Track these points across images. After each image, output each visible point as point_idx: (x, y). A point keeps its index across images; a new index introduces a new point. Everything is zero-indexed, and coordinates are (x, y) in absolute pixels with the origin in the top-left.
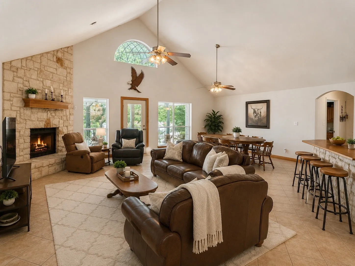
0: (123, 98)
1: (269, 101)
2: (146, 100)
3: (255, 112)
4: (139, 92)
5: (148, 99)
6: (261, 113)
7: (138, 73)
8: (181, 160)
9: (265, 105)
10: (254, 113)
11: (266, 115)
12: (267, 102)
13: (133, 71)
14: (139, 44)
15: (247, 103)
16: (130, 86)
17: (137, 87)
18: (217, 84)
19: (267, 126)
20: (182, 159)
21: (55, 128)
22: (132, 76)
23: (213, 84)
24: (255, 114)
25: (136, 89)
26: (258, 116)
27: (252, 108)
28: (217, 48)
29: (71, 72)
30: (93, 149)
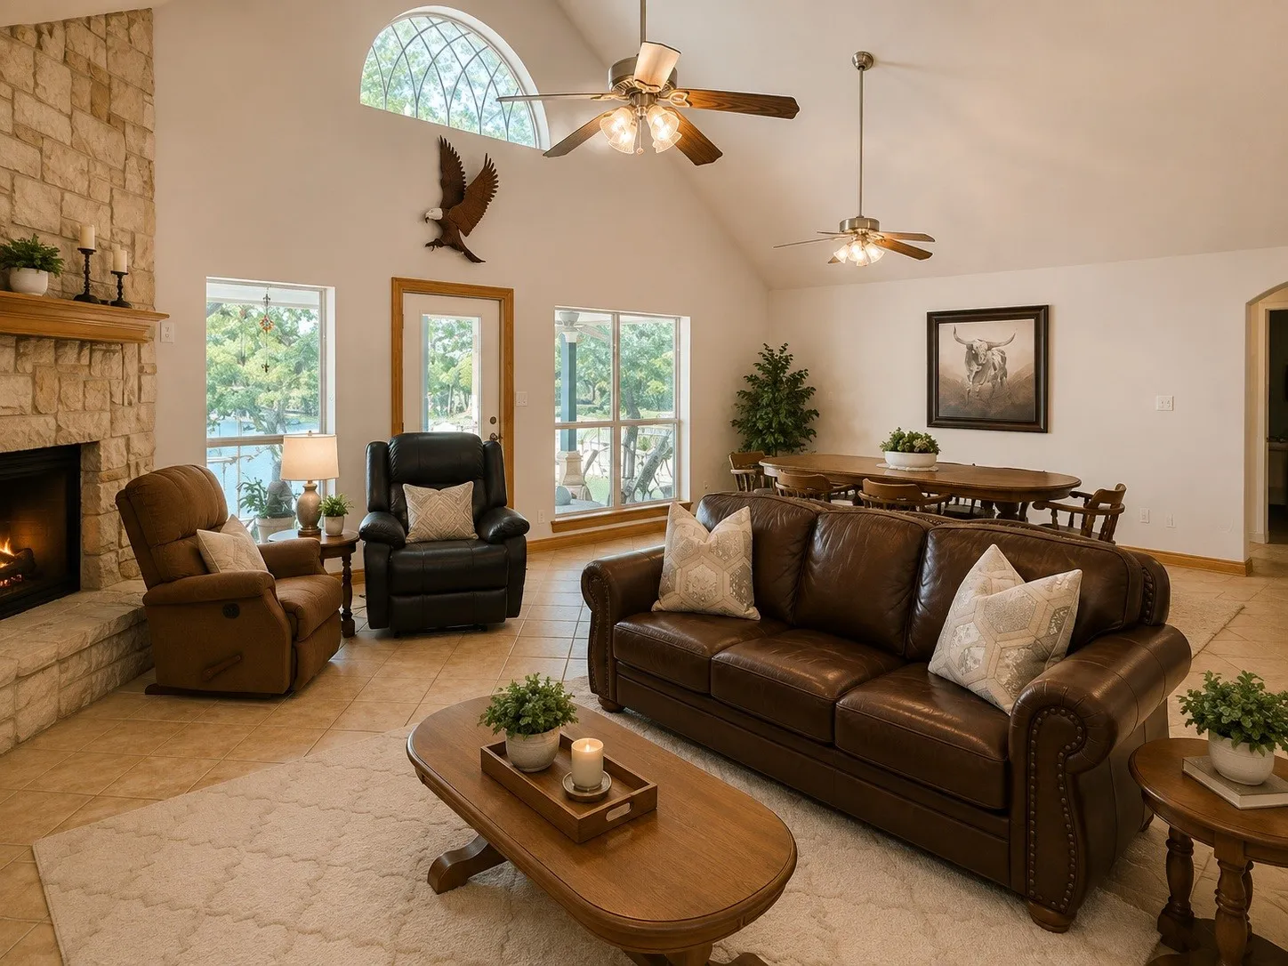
0: (401, 286)
1: (1046, 309)
2: (504, 297)
3: (973, 355)
4: (472, 258)
5: (511, 291)
6: (1004, 359)
7: (471, 169)
8: (753, 613)
9: (1027, 327)
10: (968, 363)
11: (1033, 371)
12: (1039, 316)
13: (448, 159)
14: (464, 32)
15: (935, 320)
16: (431, 233)
17: (466, 235)
18: (863, 227)
19: (1037, 422)
20: (758, 604)
21: (78, 446)
22: (444, 184)
23: (847, 228)
24: (975, 368)
25: (458, 246)
26: (992, 372)
27: (958, 340)
28: (862, 67)
29: (147, 147)
30: (284, 563)
